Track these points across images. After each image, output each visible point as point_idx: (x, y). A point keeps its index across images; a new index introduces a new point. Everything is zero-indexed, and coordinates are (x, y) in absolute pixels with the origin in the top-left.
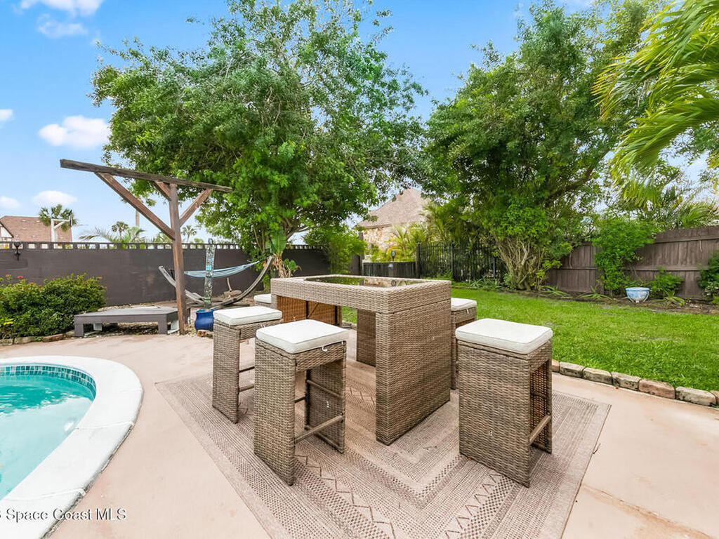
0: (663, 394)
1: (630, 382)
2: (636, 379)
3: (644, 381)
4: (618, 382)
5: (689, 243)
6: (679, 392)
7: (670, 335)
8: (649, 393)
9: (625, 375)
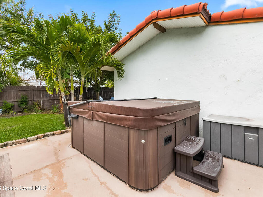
0: (24, 142)
1: (12, 143)
2: (14, 141)
3: (17, 140)
4: (7, 145)
5: (16, 92)
6: (28, 139)
7: (18, 124)
8: (19, 144)
9: (10, 141)
